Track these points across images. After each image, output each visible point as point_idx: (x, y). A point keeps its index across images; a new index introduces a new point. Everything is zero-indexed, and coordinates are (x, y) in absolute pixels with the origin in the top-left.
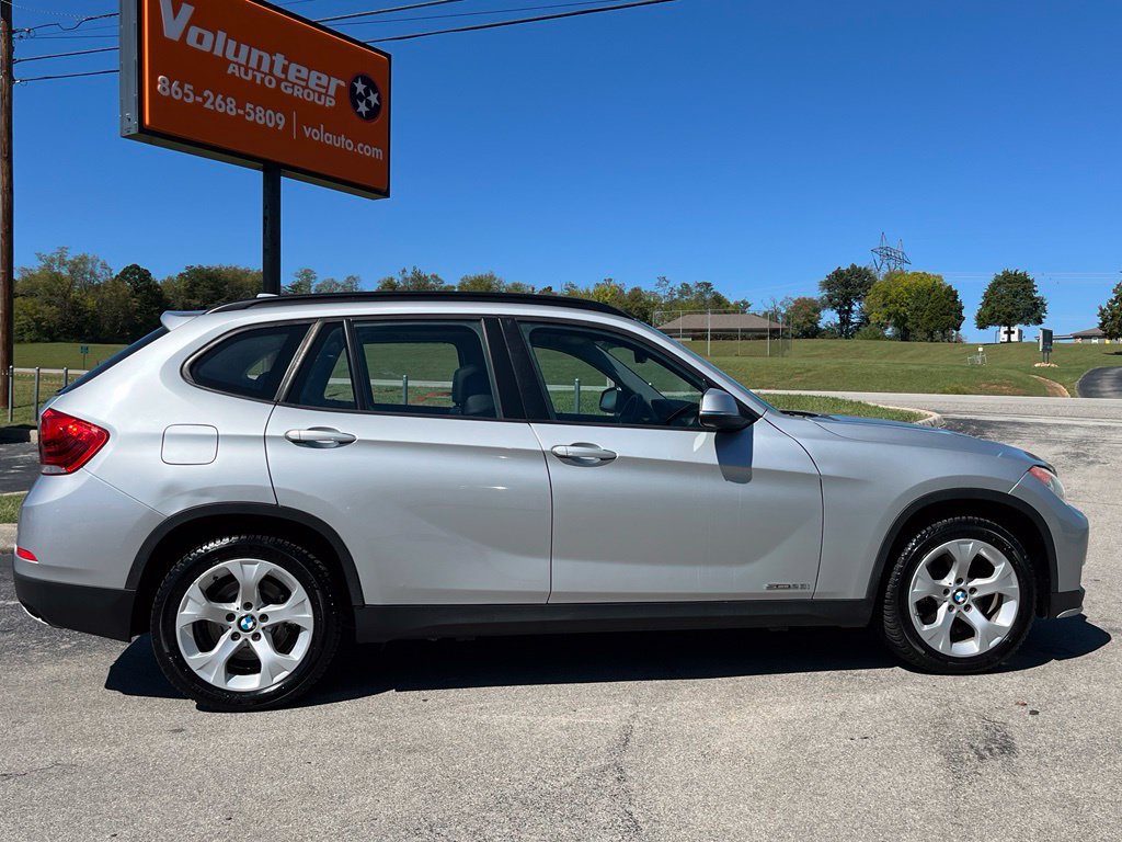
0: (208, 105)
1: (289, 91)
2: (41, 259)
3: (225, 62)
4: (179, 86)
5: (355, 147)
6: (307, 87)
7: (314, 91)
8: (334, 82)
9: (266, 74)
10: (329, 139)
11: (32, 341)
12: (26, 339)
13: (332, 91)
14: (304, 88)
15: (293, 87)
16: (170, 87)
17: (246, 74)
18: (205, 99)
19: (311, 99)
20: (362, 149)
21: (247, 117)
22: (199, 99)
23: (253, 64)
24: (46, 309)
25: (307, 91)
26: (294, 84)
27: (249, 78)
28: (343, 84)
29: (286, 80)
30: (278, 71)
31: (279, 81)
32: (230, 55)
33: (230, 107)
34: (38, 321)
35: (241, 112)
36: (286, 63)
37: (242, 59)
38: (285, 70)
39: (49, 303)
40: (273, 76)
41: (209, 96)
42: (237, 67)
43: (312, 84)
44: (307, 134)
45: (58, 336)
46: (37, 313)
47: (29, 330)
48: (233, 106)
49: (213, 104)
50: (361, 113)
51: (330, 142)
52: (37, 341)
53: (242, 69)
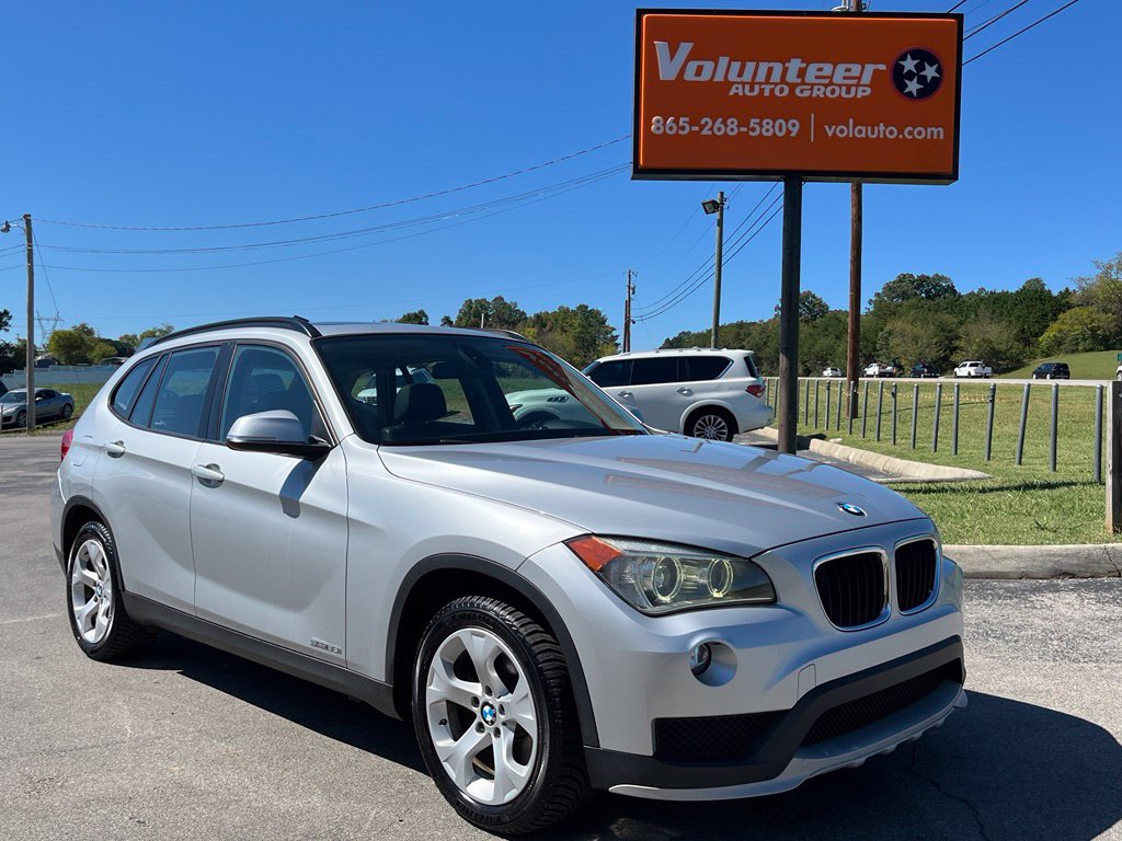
0: (706, 132)
1: (806, 94)
2: (1098, 267)
3: (727, 84)
4: (673, 122)
5: (901, 132)
6: (831, 83)
7: (840, 86)
8: (870, 69)
9: (776, 84)
10: (862, 132)
11: (1086, 350)
12: (1080, 348)
13: (866, 79)
14: (826, 86)
15: (812, 89)
16: (664, 124)
17: (752, 90)
18: (702, 127)
19: (836, 95)
20: (911, 133)
21: (751, 133)
22: (696, 129)
23: (761, 77)
24: (1103, 317)
25: (830, 88)
26: (812, 85)
27: (756, 92)
28: (882, 67)
29: (803, 83)
30: (792, 77)
31: (792, 87)
32: (733, 77)
33: (732, 127)
34: (1093, 330)
35: (744, 129)
36: (804, 65)
37: (747, 77)
38: (802, 73)
39: (1106, 311)
40: (787, 83)
41: (707, 123)
42: (740, 86)
43: (838, 79)
44: (830, 133)
45: (1114, 344)
46: (1092, 321)
47: (1084, 339)
48: (734, 126)
49: (711, 129)
50: (910, 93)
51: (863, 135)
52: (1091, 350)
53: (747, 87)
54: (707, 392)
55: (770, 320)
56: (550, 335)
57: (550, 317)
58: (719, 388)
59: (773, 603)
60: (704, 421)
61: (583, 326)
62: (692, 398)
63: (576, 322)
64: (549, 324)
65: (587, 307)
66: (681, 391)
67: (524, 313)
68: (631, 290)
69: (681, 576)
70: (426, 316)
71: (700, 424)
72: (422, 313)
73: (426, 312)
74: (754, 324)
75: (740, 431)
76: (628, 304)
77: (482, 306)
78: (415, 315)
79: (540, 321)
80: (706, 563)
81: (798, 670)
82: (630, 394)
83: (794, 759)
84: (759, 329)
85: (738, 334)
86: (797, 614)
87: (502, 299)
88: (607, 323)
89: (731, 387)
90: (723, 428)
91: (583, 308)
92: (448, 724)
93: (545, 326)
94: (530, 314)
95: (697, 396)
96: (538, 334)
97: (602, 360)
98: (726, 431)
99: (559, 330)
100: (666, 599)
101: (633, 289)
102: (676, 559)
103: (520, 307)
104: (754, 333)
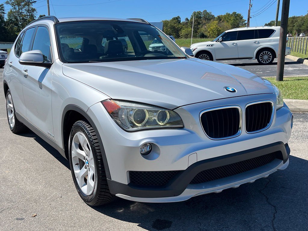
54: (264, 43)
55: (305, 16)
56: (222, 23)
57: (223, 17)
58: (270, 41)
59: (182, 128)
60: (263, 53)
61: (234, 20)
62: (259, 45)
63: (232, 18)
64: (222, 19)
65: (236, 13)
66: (255, 42)
67: (214, 16)
68: (251, 6)
69: (147, 116)
70: (180, 18)
71: (262, 55)
72: (179, 17)
73: (180, 17)
74: (299, 17)
75: (277, 57)
76: (249, 11)
77: (199, 14)
78: (176, 18)
79: (219, 18)
80: (156, 112)
81: (188, 155)
82: (236, 44)
83: (186, 190)
84: (301, 19)
85: (293, 21)
86: (192, 132)
87: (206, 11)
88: (243, 19)
89: (274, 41)
90: (270, 56)
91: (235, 13)
92: (79, 165)
93: (221, 20)
94: (216, 16)
95: (261, 44)
96: (218, 23)
97: (226, 32)
98: (271, 57)
99: (226, 21)
100: (140, 125)
101: (252, 5)
102: (145, 110)
103: (212, 14)
104: (299, 21)
